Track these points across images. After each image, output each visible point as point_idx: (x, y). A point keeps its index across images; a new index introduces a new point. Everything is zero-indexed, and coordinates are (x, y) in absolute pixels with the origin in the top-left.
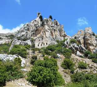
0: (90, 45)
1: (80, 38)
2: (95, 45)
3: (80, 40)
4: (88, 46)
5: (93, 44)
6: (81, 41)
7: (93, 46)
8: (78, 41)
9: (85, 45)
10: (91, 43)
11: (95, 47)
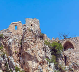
0: (30, 57)
1: (11, 40)
2: (40, 60)
3: (10, 44)
4: (26, 61)
5: (36, 58)
6: (13, 46)
7: (37, 61)
8: (5, 45)
9: (21, 59)
10: (33, 55)
11: (40, 64)
